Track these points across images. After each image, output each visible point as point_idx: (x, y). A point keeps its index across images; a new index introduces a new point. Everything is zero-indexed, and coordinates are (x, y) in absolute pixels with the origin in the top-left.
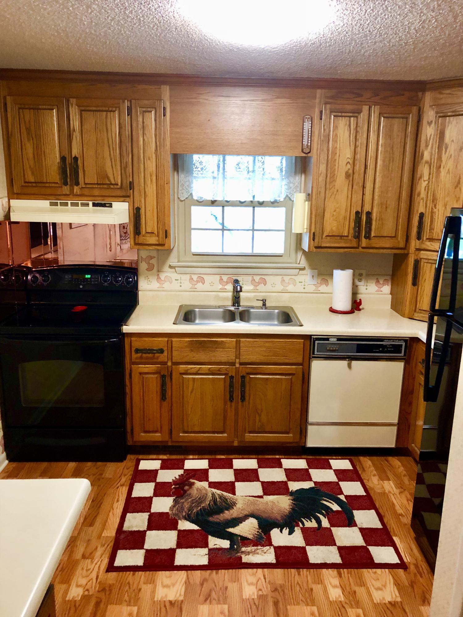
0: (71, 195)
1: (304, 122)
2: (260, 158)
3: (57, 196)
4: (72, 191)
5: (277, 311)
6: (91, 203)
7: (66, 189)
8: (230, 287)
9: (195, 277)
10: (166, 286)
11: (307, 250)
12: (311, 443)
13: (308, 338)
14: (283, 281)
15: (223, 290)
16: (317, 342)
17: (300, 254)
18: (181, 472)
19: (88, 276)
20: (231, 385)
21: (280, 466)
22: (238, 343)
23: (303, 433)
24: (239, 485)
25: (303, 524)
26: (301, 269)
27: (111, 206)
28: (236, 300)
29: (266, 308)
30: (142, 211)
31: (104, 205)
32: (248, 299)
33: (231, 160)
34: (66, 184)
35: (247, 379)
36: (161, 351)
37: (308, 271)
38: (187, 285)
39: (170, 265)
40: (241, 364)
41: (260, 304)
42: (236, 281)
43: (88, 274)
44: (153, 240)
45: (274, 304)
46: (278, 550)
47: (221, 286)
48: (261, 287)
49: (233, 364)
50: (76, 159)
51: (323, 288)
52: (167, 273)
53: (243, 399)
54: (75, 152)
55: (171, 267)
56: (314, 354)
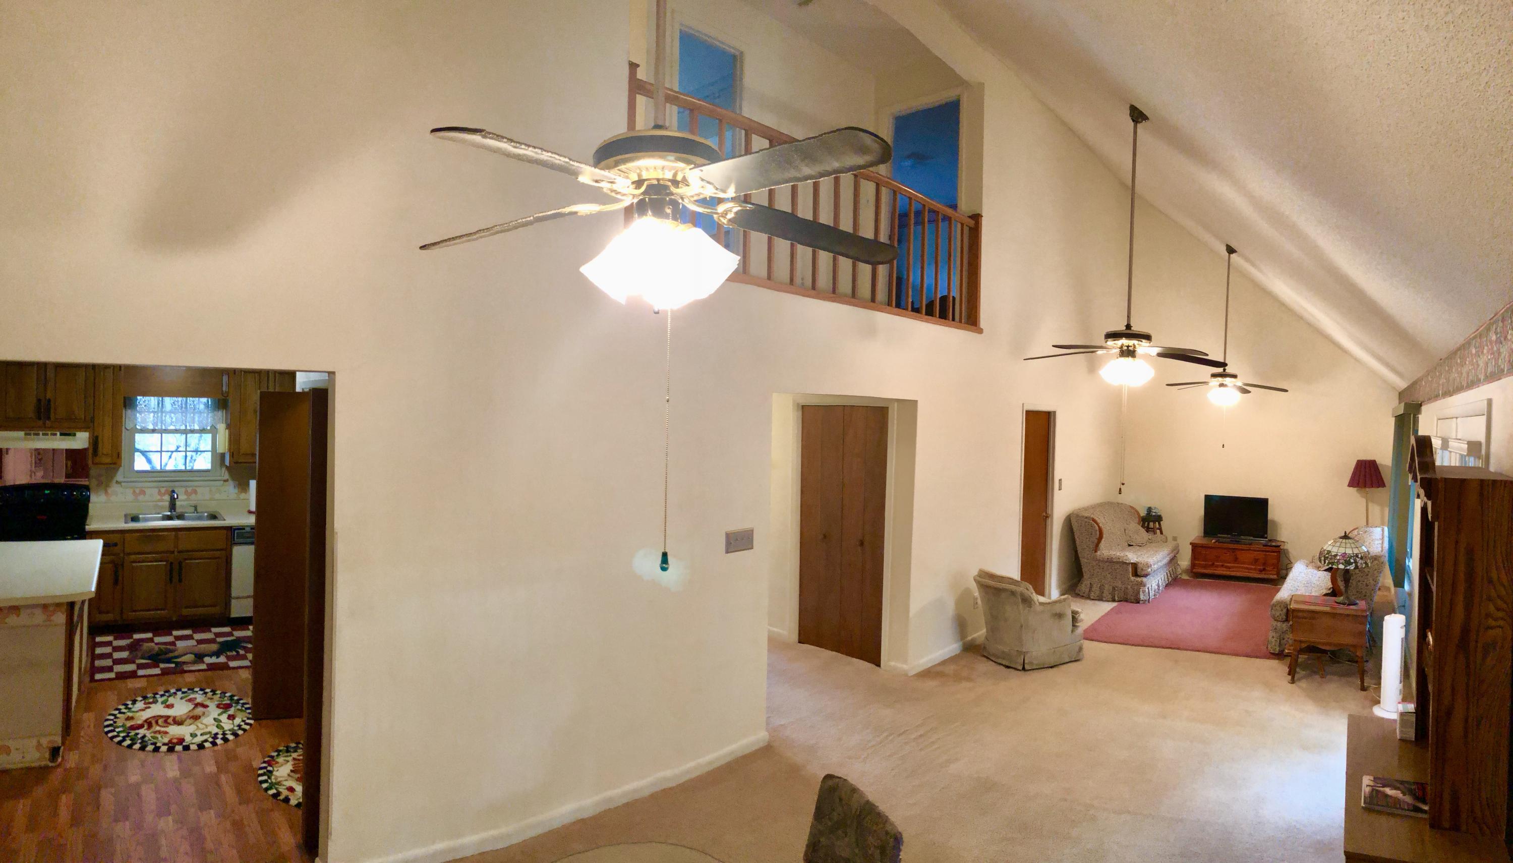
0: (44, 427)
1: (223, 376)
2: (191, 399)
3: (32, 428)
4: (44, 424)
5: (206, 514)
6: (58, 433)
7: (40, 423)
8: (167, 498)
9: (137, 491)
10: (113, 498)
11: (228, 465)
12: (234, 614)
13: (230, 529)
14: (211, 491)
15: (162, 500)
16: (236, 532)
17: (224, 469)
18: (132, 640)
19: (47, 492)
20: (171, 571)
21: (211, 632)
22: (176, 537)
23: (227, 605)
24: (177, 642)
25: (226, 654)
26: (225, 481)
27: (75, 435)
28: (173, 506)
29: (197, 513)
30: (100, 439)
31: (69, 435)
32: (181, 506)
33: (168, 401)
34: (40, 419)
35: (184, 564)
36: (116, 545)
37: (231, 483)
38: (130, 497)
39: (117, 481)
40: (179, 552)
41: (192, 509)
42: (173, 491)
43: (47, 490)
44: (108, 460)
45: (204, 510)
46: (208, 665)
47: (159, 497)
48: (193, 496)
49: (173, 552)
50: (49, 401)
51: (243, 496)
52: (114, 488)
53: (180, 581)
54: (49, 396)
55: (117, 482)
56: (234, 540)
